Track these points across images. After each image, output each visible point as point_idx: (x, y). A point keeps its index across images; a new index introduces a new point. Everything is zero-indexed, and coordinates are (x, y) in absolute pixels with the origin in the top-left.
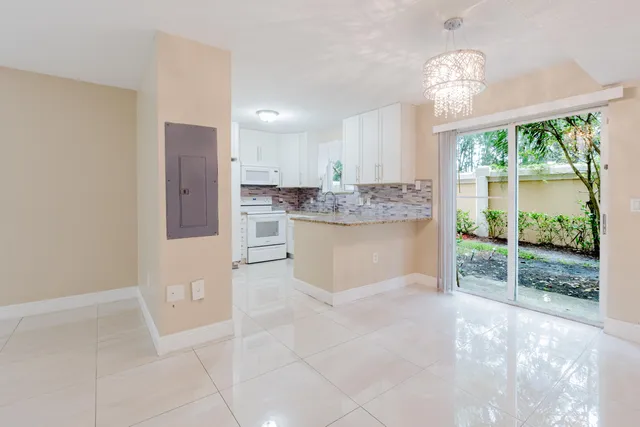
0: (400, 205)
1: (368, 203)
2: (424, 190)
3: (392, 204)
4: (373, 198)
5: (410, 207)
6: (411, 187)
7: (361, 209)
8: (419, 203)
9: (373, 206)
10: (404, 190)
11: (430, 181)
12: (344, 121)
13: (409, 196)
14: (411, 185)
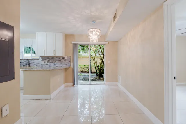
0: (60, 63)
1: (46, 63)
2: (68, 59)
3: (57, 63)
4: (48, 61)
5: (63, 64)
6: (63, 58)
7: (42, 65)
8: (66, 63)
9: (49, 64)
10: (61, 59)
11: (70, 56)
12: (37, 33)
13: (63, 61)
14: (64, 57)
